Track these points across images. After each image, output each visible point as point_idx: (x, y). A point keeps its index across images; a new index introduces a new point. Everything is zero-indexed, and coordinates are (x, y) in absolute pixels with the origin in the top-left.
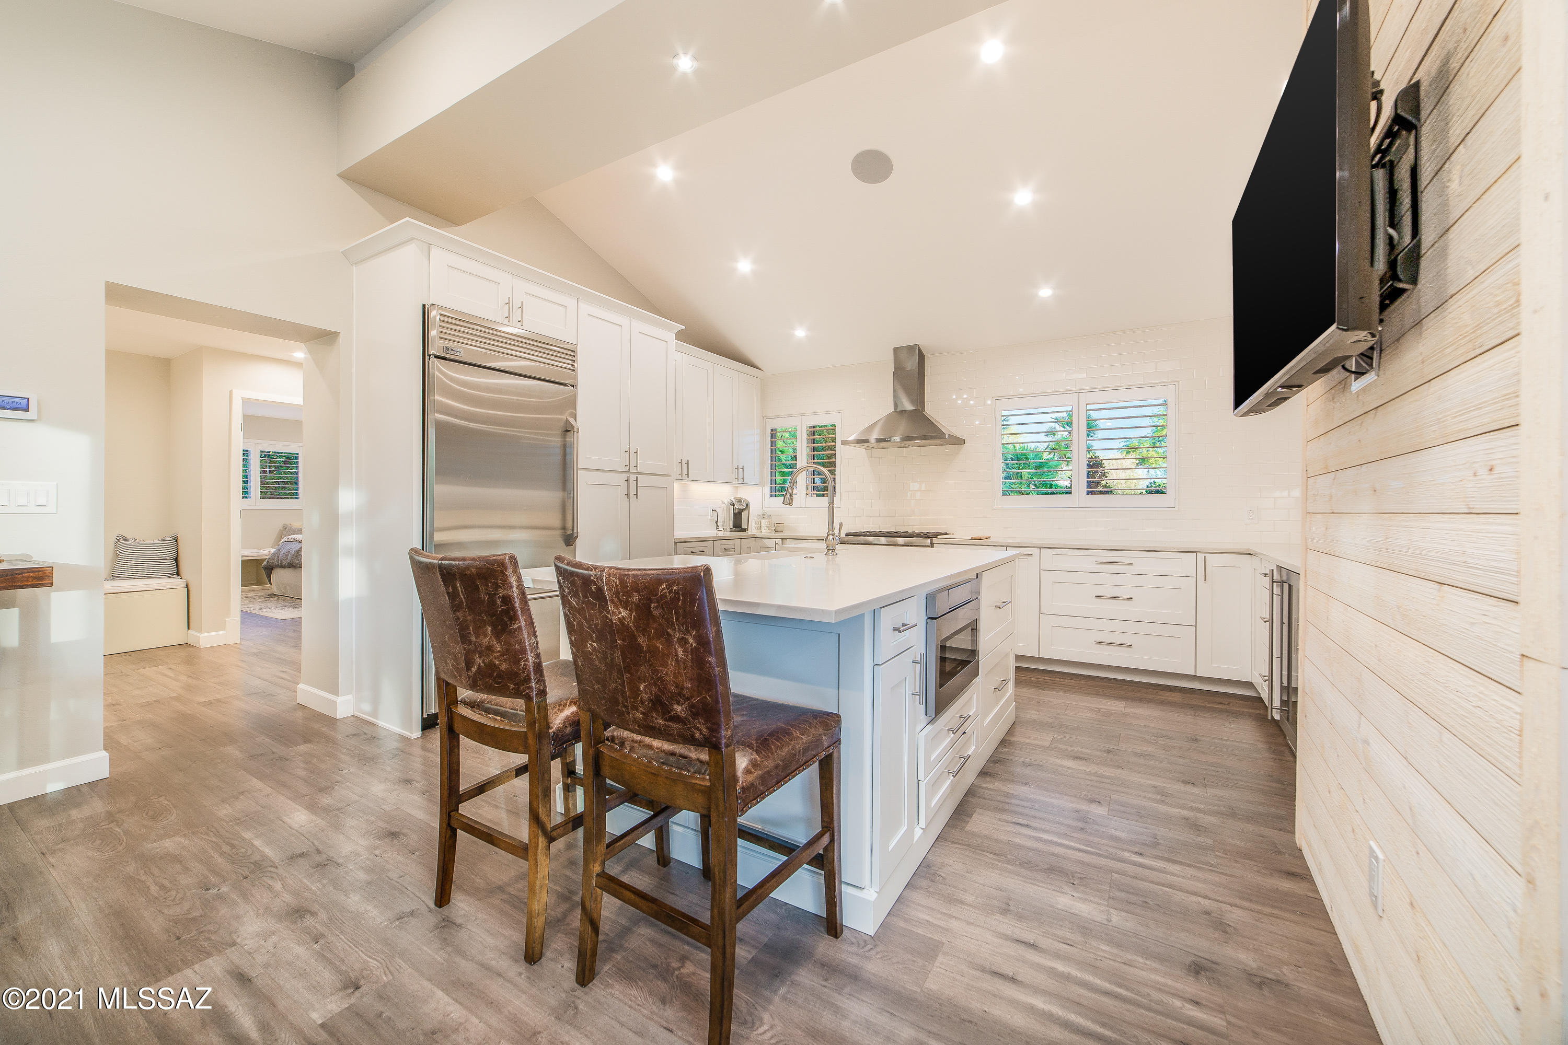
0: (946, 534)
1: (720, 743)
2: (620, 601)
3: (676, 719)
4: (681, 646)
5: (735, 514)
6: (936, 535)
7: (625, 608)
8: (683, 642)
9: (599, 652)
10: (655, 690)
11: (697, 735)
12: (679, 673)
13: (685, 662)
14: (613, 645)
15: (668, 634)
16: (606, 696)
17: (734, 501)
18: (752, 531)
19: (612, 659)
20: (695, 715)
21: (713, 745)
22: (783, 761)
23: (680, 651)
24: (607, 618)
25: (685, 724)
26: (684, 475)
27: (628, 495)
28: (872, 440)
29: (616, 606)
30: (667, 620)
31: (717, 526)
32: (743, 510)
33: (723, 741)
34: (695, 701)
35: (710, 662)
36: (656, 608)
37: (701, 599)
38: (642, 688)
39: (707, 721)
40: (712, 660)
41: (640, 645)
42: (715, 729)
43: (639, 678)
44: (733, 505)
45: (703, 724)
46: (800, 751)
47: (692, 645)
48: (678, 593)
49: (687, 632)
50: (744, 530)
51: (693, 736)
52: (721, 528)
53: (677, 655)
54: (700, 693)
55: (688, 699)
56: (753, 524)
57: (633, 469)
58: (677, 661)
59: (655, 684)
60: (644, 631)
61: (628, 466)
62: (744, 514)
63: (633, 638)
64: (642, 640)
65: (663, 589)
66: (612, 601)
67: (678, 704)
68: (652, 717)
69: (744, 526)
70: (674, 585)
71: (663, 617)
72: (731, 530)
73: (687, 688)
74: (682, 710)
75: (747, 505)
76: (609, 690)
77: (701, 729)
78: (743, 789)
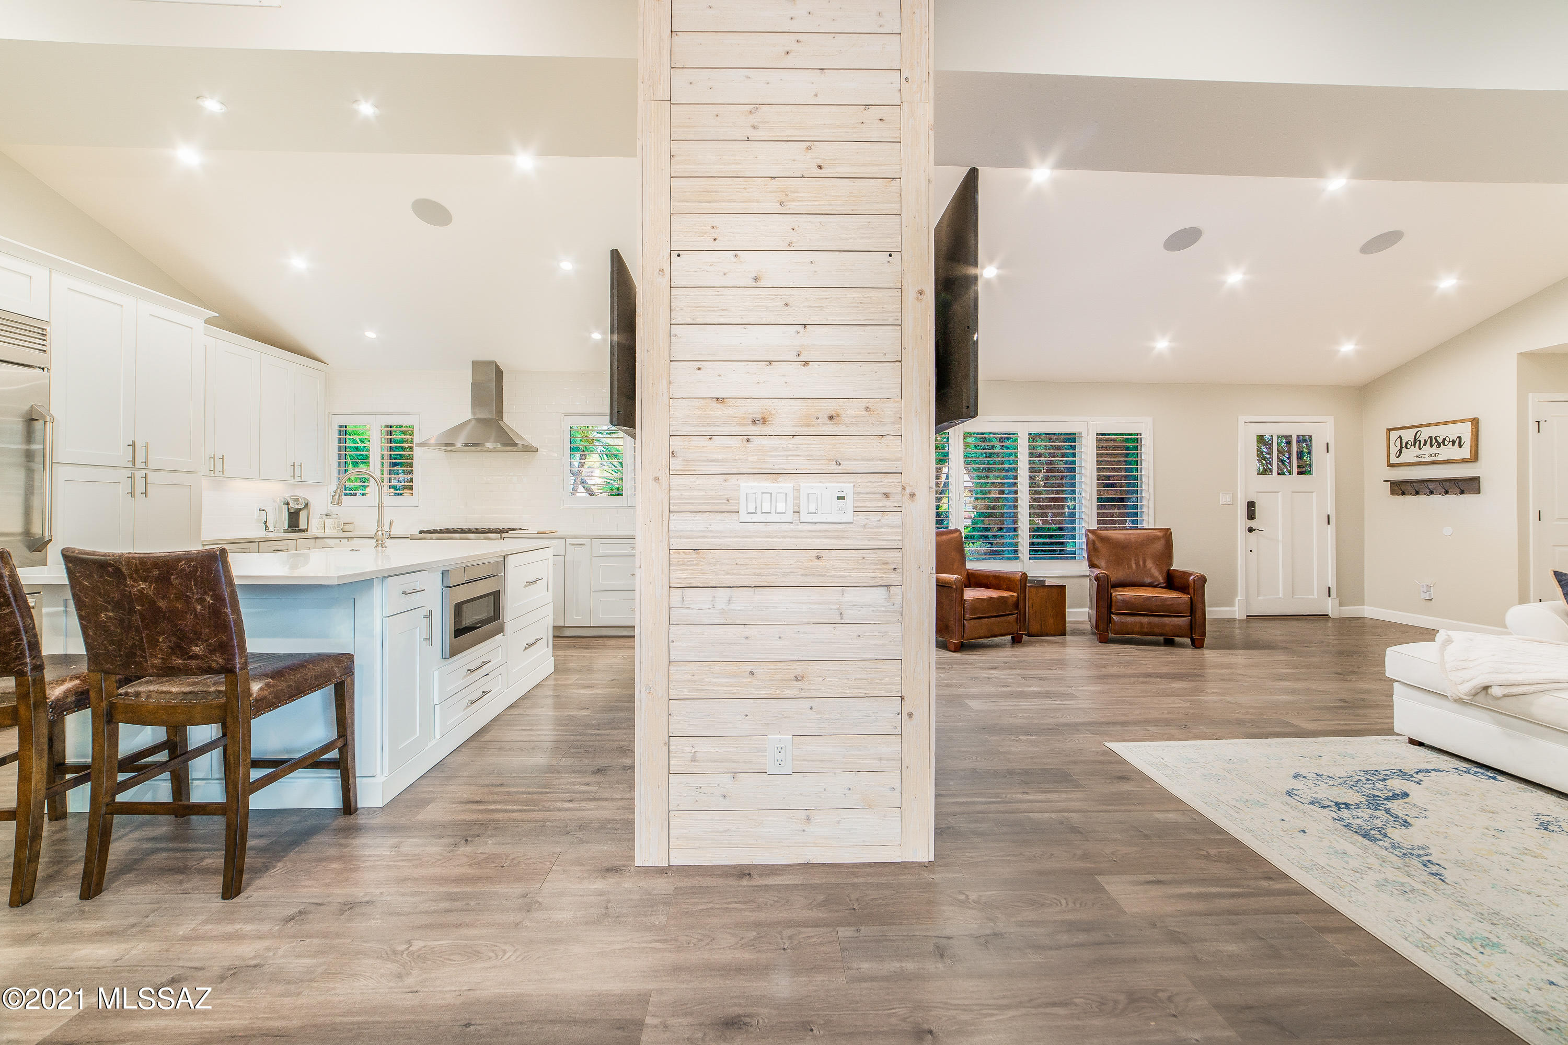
0: (521, 529)
1: (235, 668)
2: (139, 576)
3: (195, 657)
4: (200, 604)
5: (290, 514)
6: (507, 531)
7: (145, 581)
8: (201, 601)
9: (116, 619)
10: (174, 639)
11: (214, 665)
12: (197, 623)
13: (203, 615)
14: (131, 611)
15: (187, 596)
16: (122, 653)
17: (289, 499)
18: (314, 530)
19: (129, 623)
20: (212, 652)
21: (228, 670)
22: (296, 683)
23: (199, 608)
24: (125, 591)
25: (202, 659)
26: (217, 470)
27: (132, 494)
28: (459, 444)
29: (135, 581)
30: (187, 587)
31: (267, 526)
32: (300, 509)
33: (238, 666)
34: (212, 641)
35: (225, 613)
36: (176, 578)
37: (217, 571)
38: (161, 640)
39: (222, 654)
40: (228, 610)
41: (160, 608)
42: (230, 658)
43: (158, 633)
44: (288, 504)
45: (220, 657)
46: (312, 677)
47: (209, 602)
48: (197, 568)
49: (205, 593)
50: (303, 531)
51: (210, 667)
52: (271, 528)
53: (196, 611)
54: (216, 636)
55: (206, 641)
56: (314, 523)
57: (138, 464)
58: (196, 615)
59: (174, 635)
60: (164, 597)
61: (133, 461)
62: (303, 516)
63: (155, 603)
64: (163, 604)
65: (183, 565)
66: (131, 578)
67: (197, 646)
68: (172, 659)
69: (302, 525)
70: (193, 562)
71: (182, 585)
72: (285, 531)
73: (205, 634)
74: (200, 650)
75: (306, 505)
76: (126, 648)
77: (218, 660)
78: (256, 700)
